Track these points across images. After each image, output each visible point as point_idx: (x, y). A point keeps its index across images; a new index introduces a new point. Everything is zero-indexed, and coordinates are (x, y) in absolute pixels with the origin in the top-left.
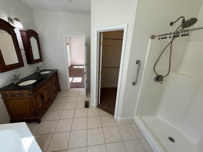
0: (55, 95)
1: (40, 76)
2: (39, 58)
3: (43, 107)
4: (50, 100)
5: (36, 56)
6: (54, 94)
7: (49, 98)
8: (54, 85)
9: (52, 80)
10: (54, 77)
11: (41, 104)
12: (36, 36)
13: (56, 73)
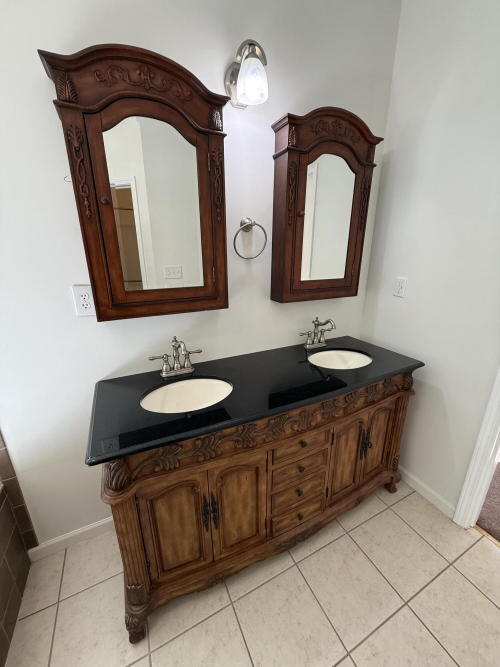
0: (330, 511)
2: (338, 272)
4: (271, 535)
6: (322, 508)
7: (270, 523)
8: (348, 455)
9: (340, 425)
10: (369, 403)
11: (187, 543)
12: (361, 147)
13: (398, 379)
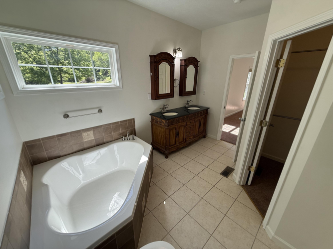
0: (195, 139)
1: (187, 112)
2: (192, 89)
3: (175, 144)
4: (186, 141)
5: (189, 87)
6: (193, 138)
7: (185, 139)
8: (197, 127)
9: (196, 120)
10: (201, 116)
11: (174, 140)
12: (196, 63)
13: (205, 111)
